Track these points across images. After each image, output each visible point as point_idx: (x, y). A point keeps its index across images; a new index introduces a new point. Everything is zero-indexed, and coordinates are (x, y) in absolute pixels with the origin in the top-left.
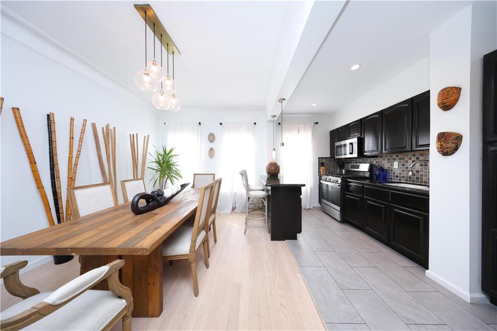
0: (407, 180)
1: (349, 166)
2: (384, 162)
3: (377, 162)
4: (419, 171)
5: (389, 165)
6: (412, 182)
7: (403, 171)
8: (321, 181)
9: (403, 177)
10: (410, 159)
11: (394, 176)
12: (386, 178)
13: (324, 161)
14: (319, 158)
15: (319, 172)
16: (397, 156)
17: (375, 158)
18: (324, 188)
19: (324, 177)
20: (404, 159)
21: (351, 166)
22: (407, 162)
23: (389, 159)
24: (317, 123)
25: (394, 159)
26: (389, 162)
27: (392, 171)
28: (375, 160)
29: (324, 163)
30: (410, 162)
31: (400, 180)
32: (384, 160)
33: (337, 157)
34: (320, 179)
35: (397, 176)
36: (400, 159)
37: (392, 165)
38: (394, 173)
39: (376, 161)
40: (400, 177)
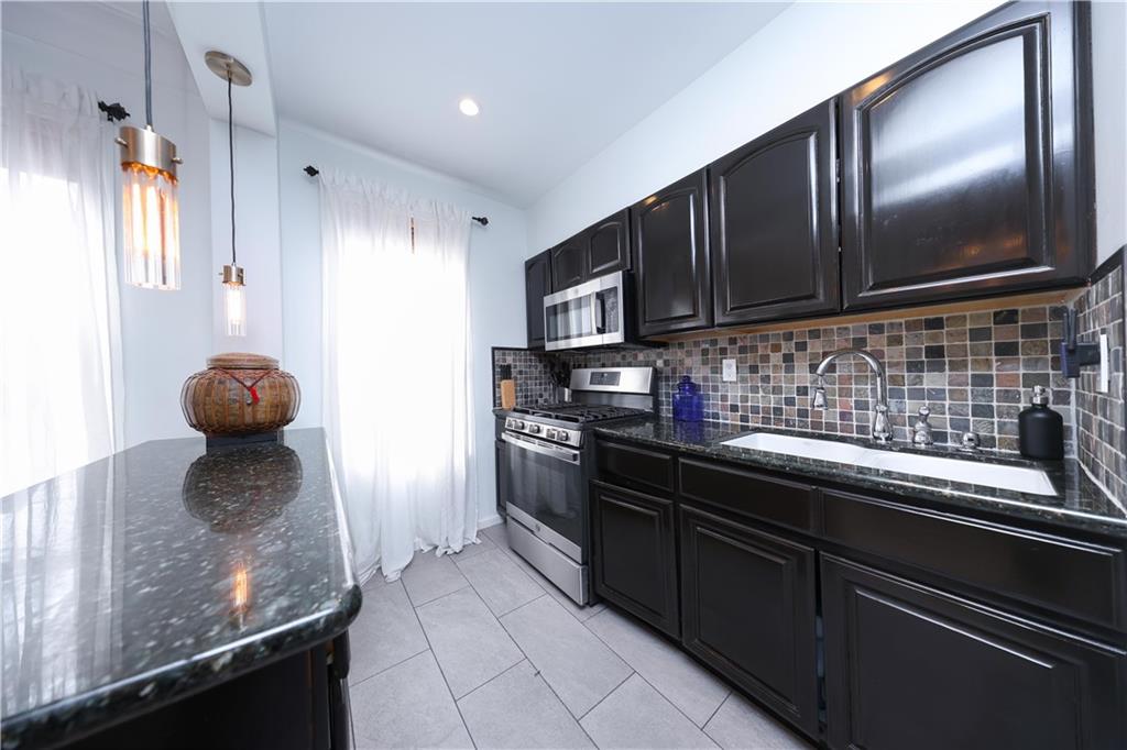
0: (766, 420)
1: (584, 378)
2: (688, 362)
3: (666, 363)
4: (806, 388)
5: (706, 371)
6: (784, 427)
7: (755, 390)
8: (504, 436)
9: (755, 410)
10: (776, 348)
11: (724, 408)
12: (700, 414)
13: (510, 360)
14: (494, 349)
15: (496, 401)
16: (733, 341)
17: (661, 350)
18: (515, 458)
19: (513, 420)
20: (754, 349)
21: (593, 374)
22: (765, 358)
23: (705, 352)
24: (484, 221)
25: (723, 351)
26: (705, 363)
27: (715, 389)
28: (660, 356)
29: (509, 367)
30: (776, 358)
31: (744, 419)
32: (689, 354)
33: (550, 346)
34: (500, 427)
35: (734, 408)
36: (743, 350)
37: (717, 370)
38: (724, 398)
39: (665, 357)
40: (745, 409)
